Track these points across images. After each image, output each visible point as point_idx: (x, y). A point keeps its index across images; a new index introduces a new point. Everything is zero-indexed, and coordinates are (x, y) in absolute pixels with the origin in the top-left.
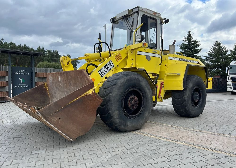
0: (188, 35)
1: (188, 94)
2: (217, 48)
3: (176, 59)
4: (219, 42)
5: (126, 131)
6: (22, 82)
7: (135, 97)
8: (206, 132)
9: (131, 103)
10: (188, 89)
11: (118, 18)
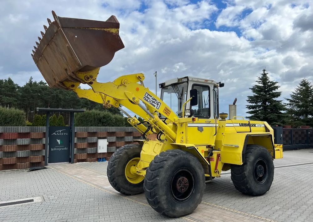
0: (262, 74)
1: (249, 169)
2: (304, 88)
3: (235, 125)
4: (306, 81)
5: (174, 217)
6: (59, 144)
7: (185, 178)
8: (265, 219)
9: (180, 185)
10: (248, 163)
11: (166, 85)
